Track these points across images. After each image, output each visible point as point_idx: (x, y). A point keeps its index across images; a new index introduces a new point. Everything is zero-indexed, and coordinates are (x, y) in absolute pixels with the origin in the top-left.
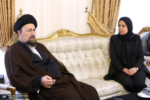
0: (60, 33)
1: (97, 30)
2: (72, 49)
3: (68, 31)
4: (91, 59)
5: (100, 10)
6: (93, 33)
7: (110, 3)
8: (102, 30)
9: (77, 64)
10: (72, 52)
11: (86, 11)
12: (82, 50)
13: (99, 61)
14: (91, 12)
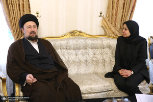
0: (72, 33)
1: (109, 32)
2: (81, 47)
3: (80, 32)
4: (99, 57)
5: (112, 15)
6: (106, 35)
7: (123, 9)
8: (113, 33)
9: (85, 60)
10: (82, 50)
11: (101, 16)
12: (92, 48)
13: (107, 59)
14: (105, 17)
